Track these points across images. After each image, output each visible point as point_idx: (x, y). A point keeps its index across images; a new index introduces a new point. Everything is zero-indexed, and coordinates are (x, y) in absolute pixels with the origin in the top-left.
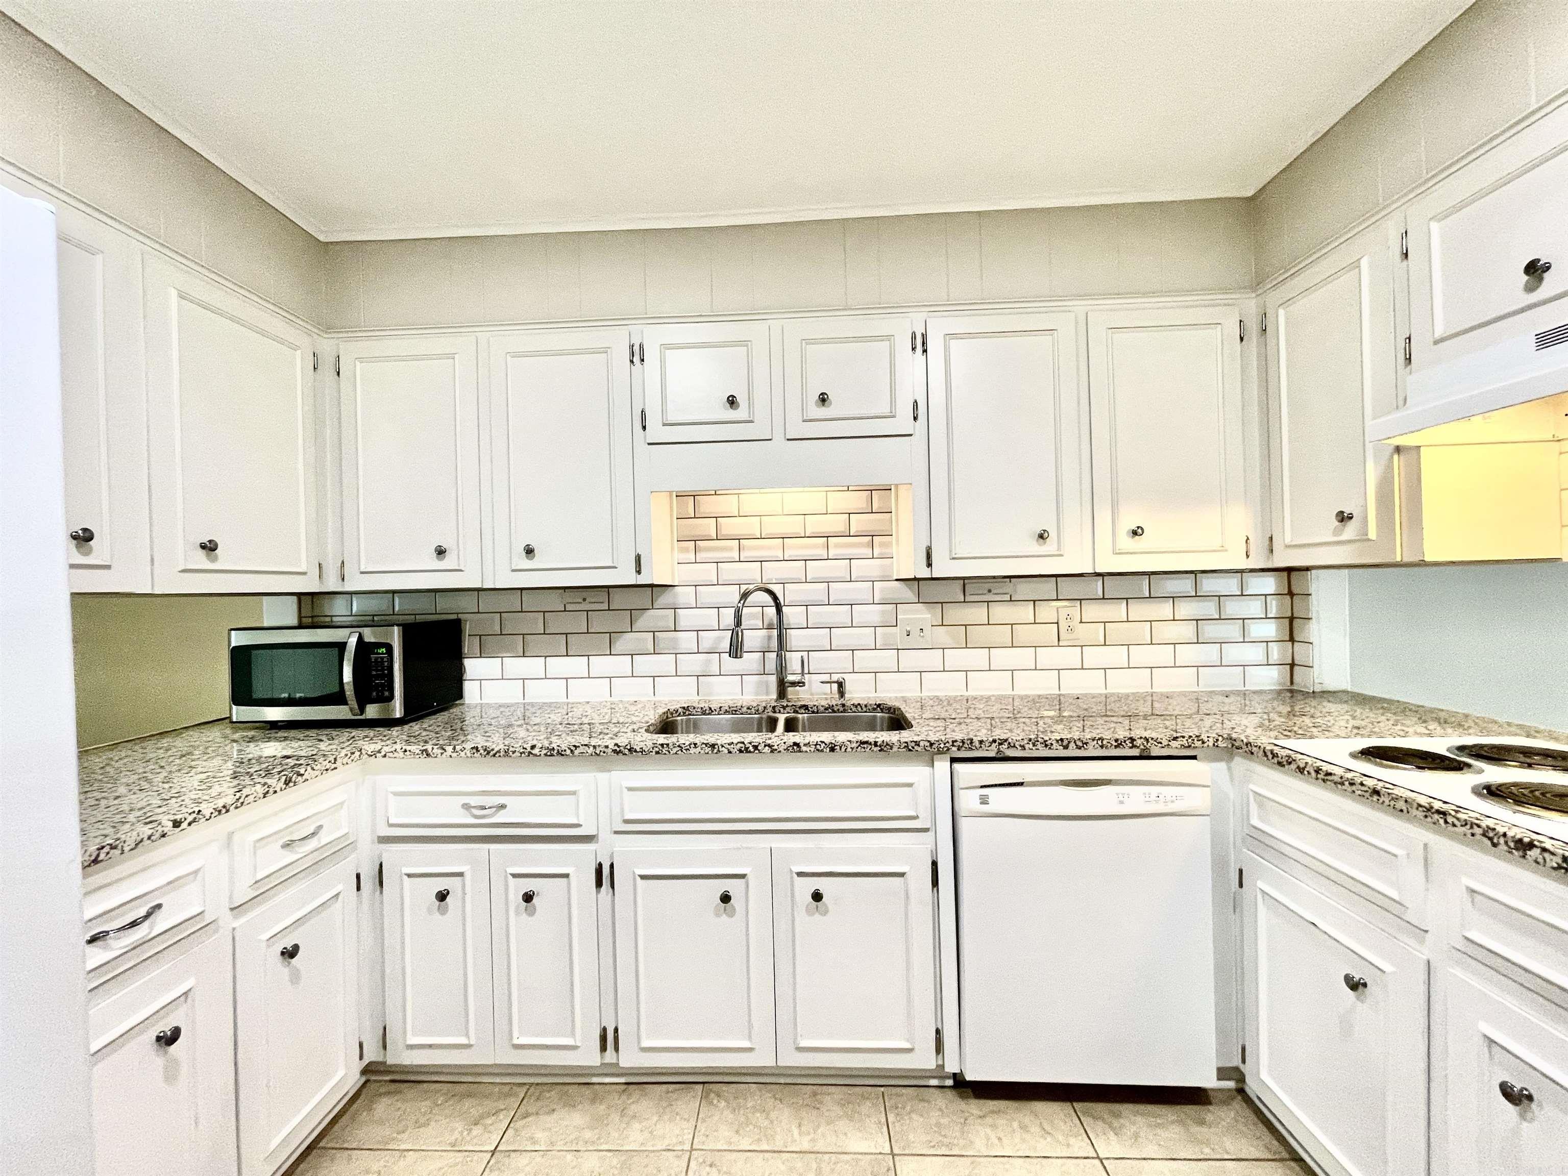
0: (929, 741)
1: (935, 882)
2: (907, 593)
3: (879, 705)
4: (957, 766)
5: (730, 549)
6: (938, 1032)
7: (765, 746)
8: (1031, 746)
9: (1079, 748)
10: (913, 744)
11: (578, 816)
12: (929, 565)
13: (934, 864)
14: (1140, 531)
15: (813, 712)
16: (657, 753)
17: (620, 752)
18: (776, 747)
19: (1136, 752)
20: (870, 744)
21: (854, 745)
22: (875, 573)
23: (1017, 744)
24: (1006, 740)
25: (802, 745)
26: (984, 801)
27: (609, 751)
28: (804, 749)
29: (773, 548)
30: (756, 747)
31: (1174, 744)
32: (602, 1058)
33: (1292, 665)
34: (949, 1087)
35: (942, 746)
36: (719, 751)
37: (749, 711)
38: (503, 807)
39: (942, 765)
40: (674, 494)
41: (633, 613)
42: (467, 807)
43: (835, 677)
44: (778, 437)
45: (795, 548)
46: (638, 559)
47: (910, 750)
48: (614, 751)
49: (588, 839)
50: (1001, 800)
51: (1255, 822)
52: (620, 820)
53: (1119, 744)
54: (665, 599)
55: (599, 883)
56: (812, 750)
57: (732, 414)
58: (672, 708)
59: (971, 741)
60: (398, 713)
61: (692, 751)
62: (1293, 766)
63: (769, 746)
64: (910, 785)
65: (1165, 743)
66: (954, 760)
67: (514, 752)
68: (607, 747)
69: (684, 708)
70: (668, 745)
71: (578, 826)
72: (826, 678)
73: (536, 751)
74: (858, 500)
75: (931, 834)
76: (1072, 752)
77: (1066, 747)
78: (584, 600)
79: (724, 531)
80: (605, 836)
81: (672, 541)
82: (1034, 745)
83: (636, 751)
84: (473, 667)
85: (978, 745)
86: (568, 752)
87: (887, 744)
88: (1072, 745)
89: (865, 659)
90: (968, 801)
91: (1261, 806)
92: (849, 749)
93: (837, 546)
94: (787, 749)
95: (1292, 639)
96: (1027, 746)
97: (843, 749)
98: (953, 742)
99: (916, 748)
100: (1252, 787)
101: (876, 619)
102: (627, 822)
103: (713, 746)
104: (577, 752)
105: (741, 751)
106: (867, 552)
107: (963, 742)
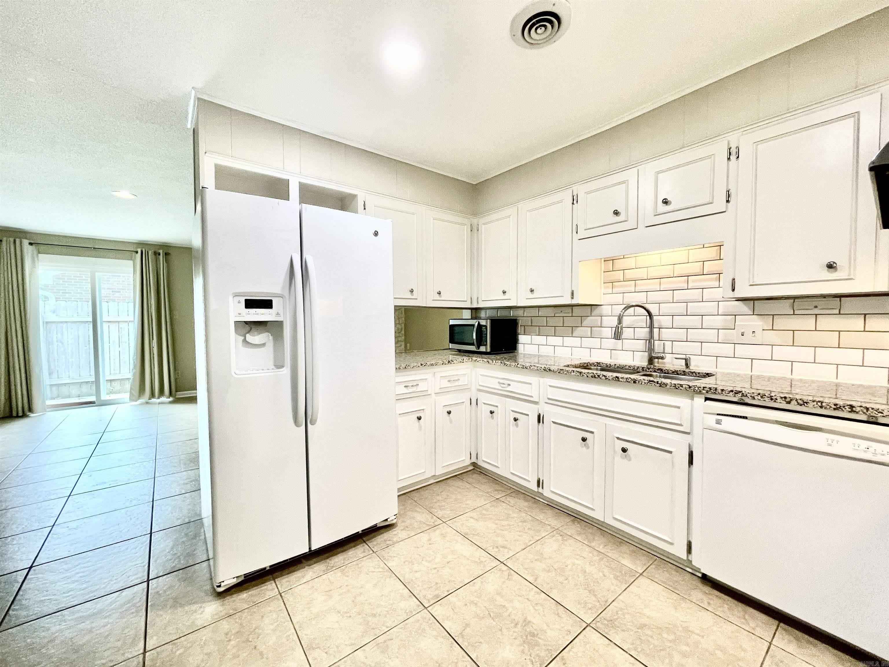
0: (688, 385)
1: (691, 462)
2: (745, 309)
4: (708, 402)
5: (630, 286)
6: (689, 541)
7: (603, 376)
8: (759, 398)
9: (800, 405)
10: (679, 386)
11: (532, 393)
12: (735, 290)
13: (691, 452)
16: (559, 372)
17: (546, 370)
18: (607, 377)
20: (655, 382)
21: (646, 382)
23: (748, 395)
24: (740, 392)
25: (620, 378)
26: (718, 422)
27: (542, 369)
28: (621, 380)
29: (654, 285)
30: (599, 376)
32: (538, 489)
34: (699, 577)
35: (697, 389)
36: (583, 375)
38: (509, 385)
39: (699, 401)
40: (603, 260)
41: (582, 317)
42: (499, 383)
43: (684, 357)
44: (641, 226)
45: (666, 284)
46: (572, 292)
47: (677, 388)
48: (544, 369)
49: (536, 403)
50: (728, 423)
52: (546, 397)
54: (596, 311)
55: (539, 421)
56: (625, 381)
57: (617, 219)
58: (591, 362)
59: (716, 389)
60: (489, 350)
61: (572, 374)
63: (604, 376)
64: (679, 407)
66: (707, 399)
68: (541, 367)
69: (597, 363)
70: (563, 370)
71: (532, 397)
72: (680, 356)
74: (710, 253)
75: (690, 436)
76: (793, 406)
78: (561, 312)
79: (628, 277)
80: (542, 403)
81: (601, 283)
82: (762, 397)
83: (551, 371)
84: (522, 339)
85: (720, 391)
86: (529, 368)
87: (664, 384)
88: (794, 402)
89: (708, 348)
92: (643, 383)
93: (694, 281)
94: (613, 379)
96: (756, 397)
97: (640, 383)
98: (704, 388)
99: (681, 388)
101: (719, 324)
102: (549, 399)
103: (581, 373)
104: (531, 368)
106: (716, 284)
107: (710, 388)
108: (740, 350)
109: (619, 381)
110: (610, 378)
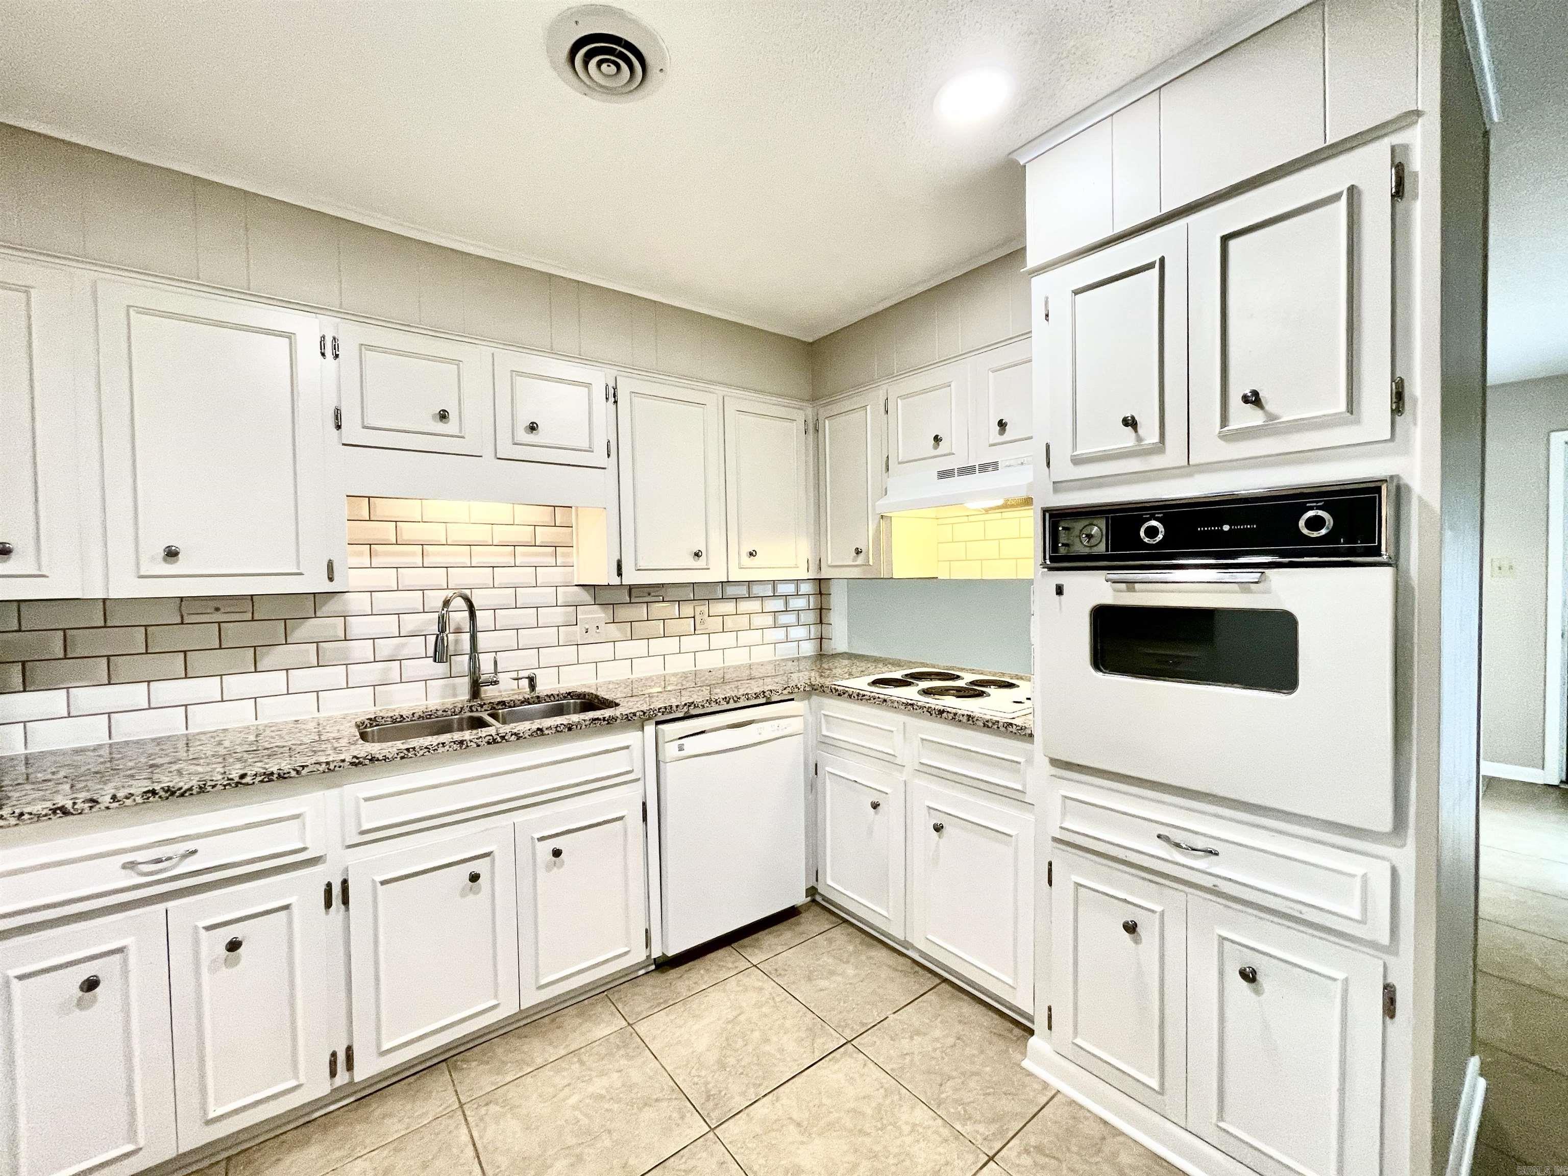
0: (642, 711)
1: (645, 819)
2: (586, 597)
3: (569, 694)
4: (660, 727)
5: (413, 554)
6: (647, 930)
7: (512, 735)
8: (708, 705)
9: (735, 702)
10: (632, 715)
11: (304, 842)
12: (620, 574)
13: (644, 804)
14: (754, 553)
15: (510, 707)
16: (402, 758)
17: (360, 763)
18: (521, 734)
19: (764, 701)
20: (600, 720)
21: (587, 723)
22: (558, 580)
24: (693, 703)
25: (544, 729)
26: (681, 748)
27: (346, 764)
29: (460, 555)
30: (503, 738)
31: (785, 692)
32: (330, 1084)
33: (821, 638)
34: (652, 971)
35: (652, 713)
36: (467, 746)
37: (445, 714)
38: (193, 853)
39: (650, 728)
41: (288, 623)
42: (130, 866)
43: (524, 674)
44: (488, 453)
45: (482, 555)
46: (330, 566)
47: (629, 720)
48: (352, 764)
49: (314, 861)
50: (693, 745)
51: (825, 733)
52: (354, 831)
53: (757, 696)
54: (330, 609)
55: (328, 904)
56: (553, 732)
57: (440, 427)
59: (671, 706)
61: (441, 750)
62: (846, 695)
63: (515, 734)
64: (627, 747)
65: (780, 692)
66: (658, 723)
67: (214, 786)
68: (343, 761)
70: (414, 748)
71: (305, 850)
72: (514, 675)
73: (248, 780)
74: (543, 515)
75: (641, 782)
76: (732, 705)
77: (728, 703)
78: (217, 609)
79: (406, 536)
80: (335, 853)
82: (710, 704)
83: (378, 760)
85: (675, 709)
86: (293, 773)
87: (613, 718)
88: (731, 701)
89: (549, 655)
90: (670, 750)
91: (827, 722)
92: (584, 727)
93: (524, 555)
94: (531, 735)
95: (821, 622)
96: (706, 705)
97: (579, 727)
98: (659, 709)
99: (634, 718)
100: (822, 712)
101: (560, 620)
102: (363, 833)
103: (461, 742)
105: (489, 743)
106: (552, 561)
107: (665, 708)
108: (587, 653)
109: (543, 735)
110: (526, 735)
